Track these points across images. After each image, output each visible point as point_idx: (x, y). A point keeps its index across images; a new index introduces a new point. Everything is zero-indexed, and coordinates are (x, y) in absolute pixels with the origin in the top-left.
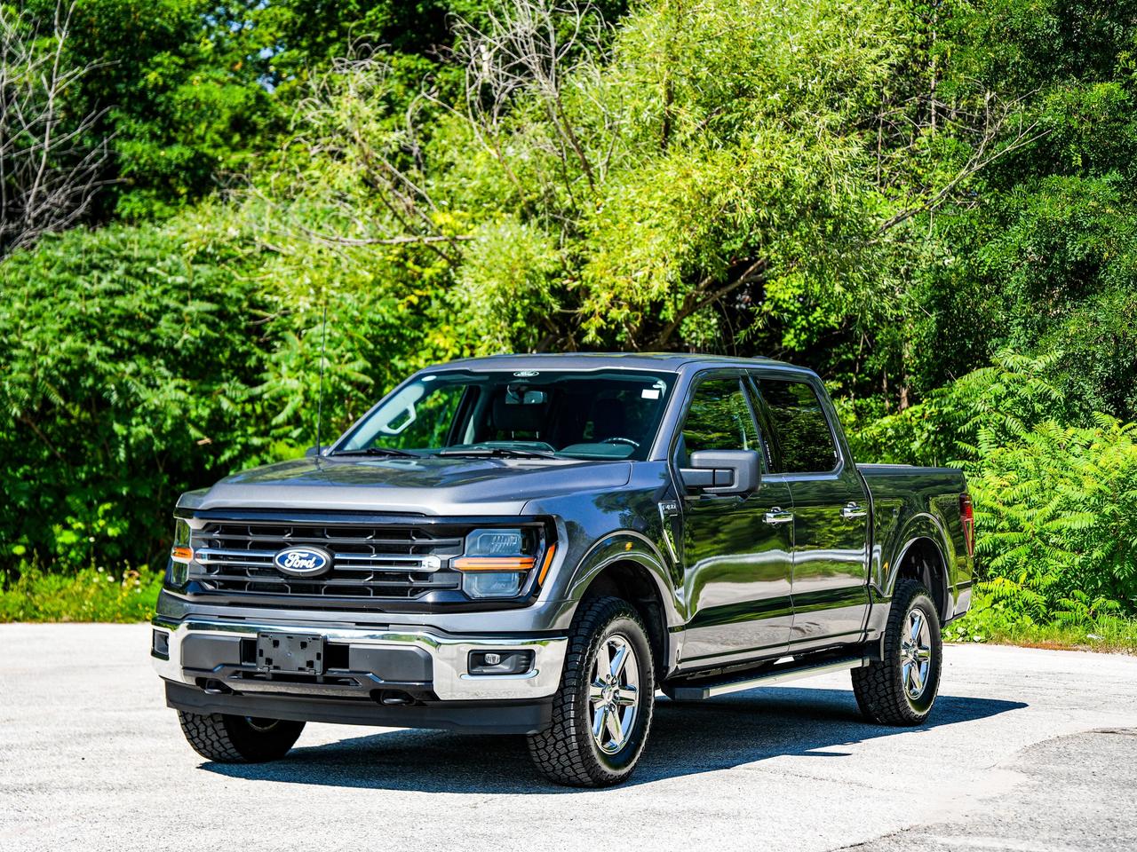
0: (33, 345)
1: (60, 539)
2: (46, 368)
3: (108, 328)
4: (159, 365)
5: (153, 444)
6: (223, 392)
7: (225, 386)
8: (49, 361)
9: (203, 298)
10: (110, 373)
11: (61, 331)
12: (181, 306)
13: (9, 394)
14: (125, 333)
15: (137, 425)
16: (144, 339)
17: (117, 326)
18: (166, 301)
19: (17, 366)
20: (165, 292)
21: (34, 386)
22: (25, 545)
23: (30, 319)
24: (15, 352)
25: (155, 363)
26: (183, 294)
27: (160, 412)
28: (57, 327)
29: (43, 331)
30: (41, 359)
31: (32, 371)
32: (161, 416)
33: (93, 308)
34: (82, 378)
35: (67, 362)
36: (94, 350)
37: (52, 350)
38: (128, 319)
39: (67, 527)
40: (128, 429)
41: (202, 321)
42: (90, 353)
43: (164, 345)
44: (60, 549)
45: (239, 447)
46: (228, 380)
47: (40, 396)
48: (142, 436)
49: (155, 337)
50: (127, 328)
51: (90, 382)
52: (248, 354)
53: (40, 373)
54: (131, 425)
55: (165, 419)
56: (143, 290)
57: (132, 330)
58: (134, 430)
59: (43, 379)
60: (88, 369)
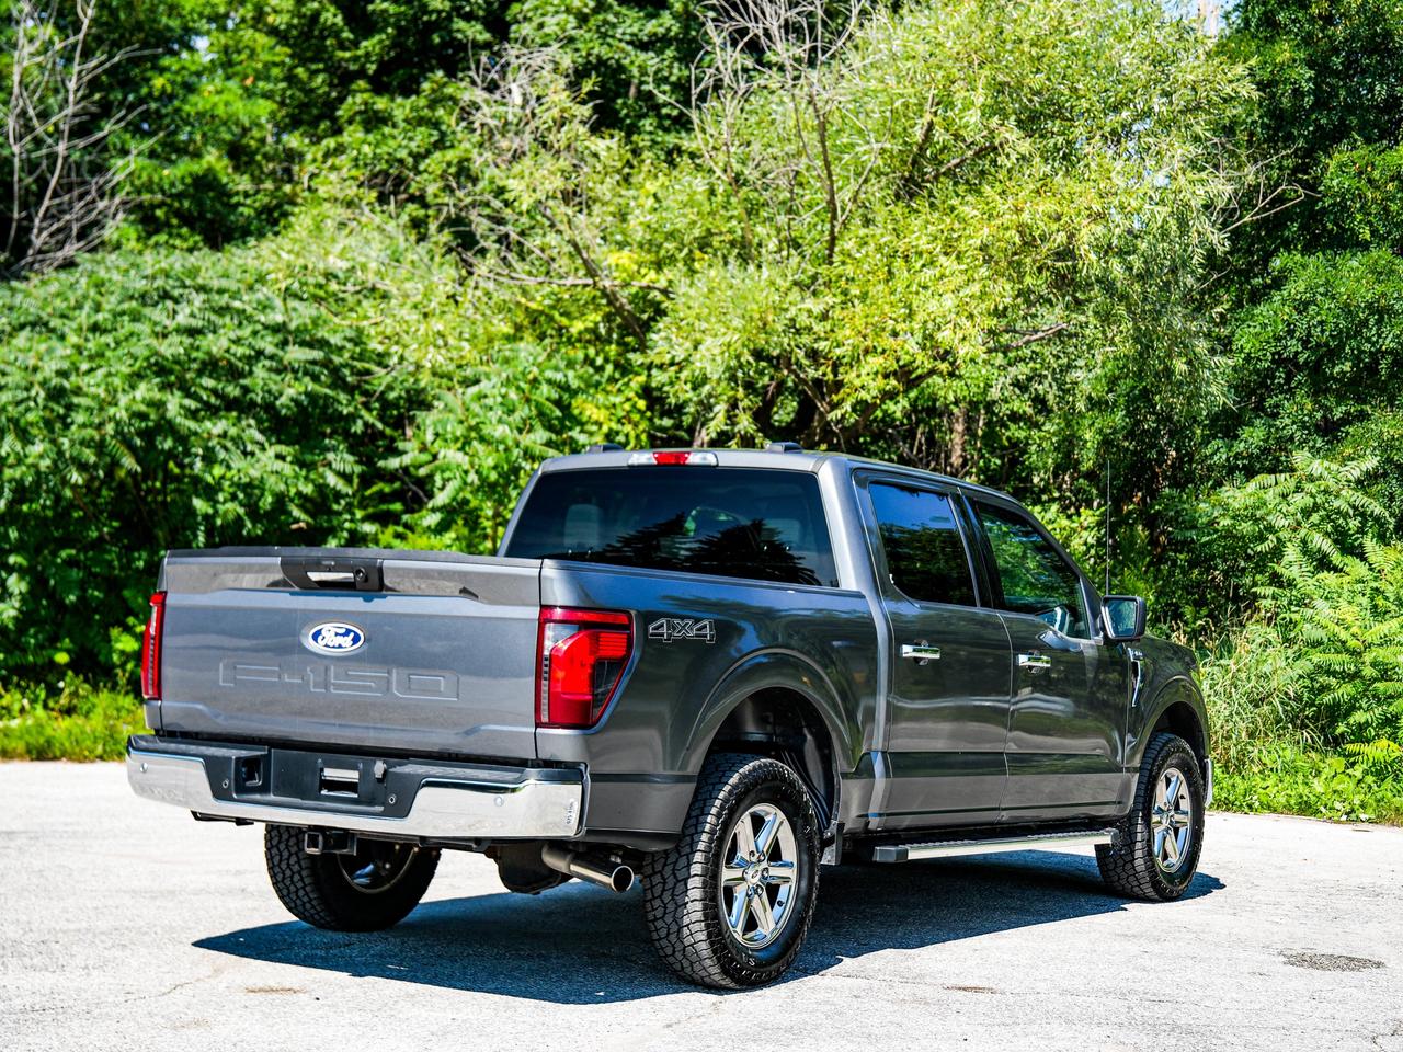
0: (101, 392)
1: (119, 646)
2: (118, 423)
3: (189, 375)
4: (249, 426)
5: (243, 526)
6: (329, 465)
7: (330, 456)
8: (122, 415)
9: (303, 344)
10: (196, 434)
11: (132, 375)
12: (281, 353)
13: (67, 455)
14: (208, 382)
15: (225, 501)
16: (233, 391)
17: (200, 373)
18: (260, 344)
19: (80, 418)
20: (255, 333)
21: (100, 447)
22: (68, 651)
23: (91, 358)
24: (76, 400)
25: (244, 423)
26: (279, 337)
27: (255, 487)
28: (125, 370)
29: (109, 374)
30: (112, 411)
31: (100, 426)
32: (257, 492)
33: (171, 348)
34: (159, 439)
35: (143, 416)
36: (174, 404)
37: (124, 400)
38: (211, 366)
39: (128, 629)
40: (214, 507)
41: (306, 373)
42: (169, 406)
43: (259, 400)
44: (115, 658)
45: (346, 534)
46: (335, 449)
47: (108, 460)
48: (231, 517)
49: (246, 390)
50: (210, 377)
51: (168, 444)
52: (352, 417)
53: (110, 428)
54: (217, 502)
55: (262, 495)
56: (228, 329)
57: (218, 379)
58: (221, 508)
59: (112, 437)
60: (167, 427)
